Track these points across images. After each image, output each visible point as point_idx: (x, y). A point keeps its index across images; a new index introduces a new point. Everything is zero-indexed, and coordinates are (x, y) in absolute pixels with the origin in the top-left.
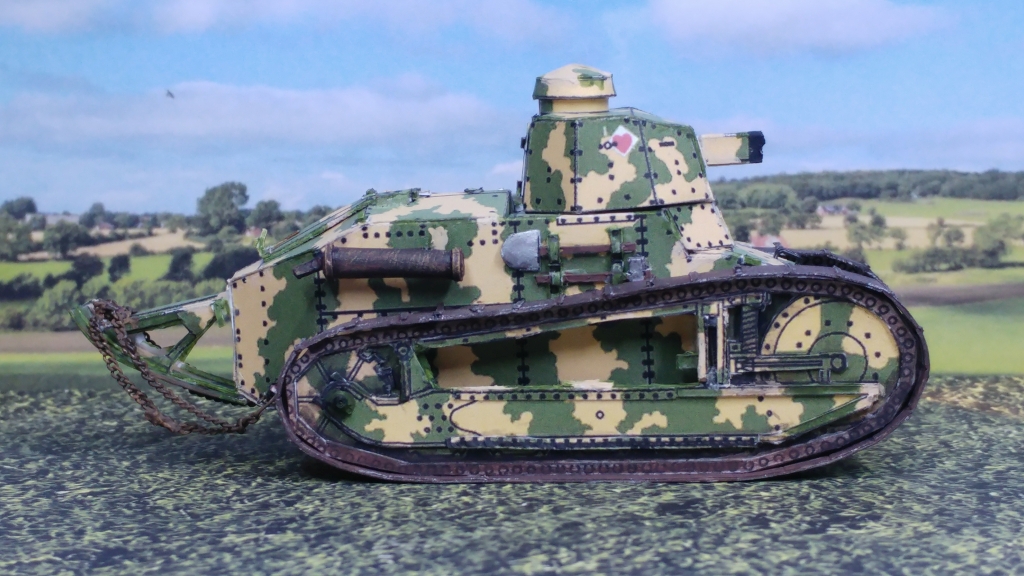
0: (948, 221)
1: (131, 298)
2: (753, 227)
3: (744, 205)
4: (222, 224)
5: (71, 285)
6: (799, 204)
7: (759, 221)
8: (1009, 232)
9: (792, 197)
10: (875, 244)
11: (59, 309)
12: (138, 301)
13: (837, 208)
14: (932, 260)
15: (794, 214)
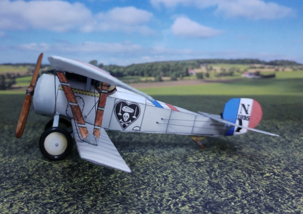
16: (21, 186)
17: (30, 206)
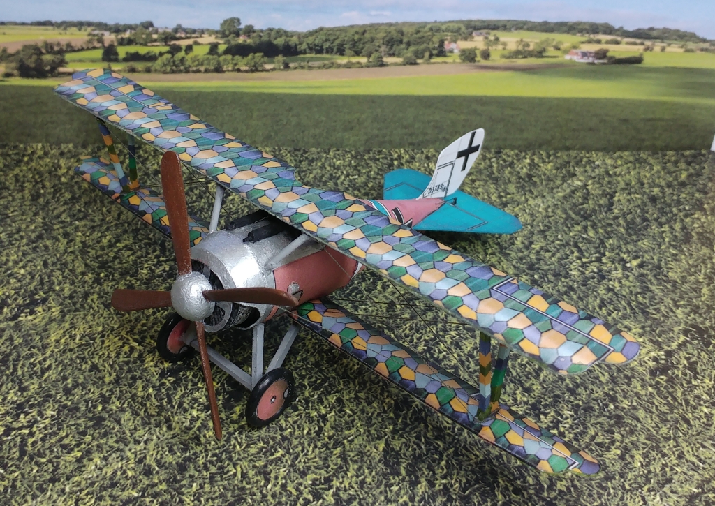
0: (524, 40)
1: (193, 62)
2: (446, 40)
3: (443, 31)
4: (230, 33)
5: (169, 56)
6: (466, 31)
7: (449, 38)
8: (548, 45)
9: (463, 29)
10: (494, 48)
11: (165, 65)
12: (196, 63)
13: (481, 34)
14: (517, 54)
15: (463, 35)
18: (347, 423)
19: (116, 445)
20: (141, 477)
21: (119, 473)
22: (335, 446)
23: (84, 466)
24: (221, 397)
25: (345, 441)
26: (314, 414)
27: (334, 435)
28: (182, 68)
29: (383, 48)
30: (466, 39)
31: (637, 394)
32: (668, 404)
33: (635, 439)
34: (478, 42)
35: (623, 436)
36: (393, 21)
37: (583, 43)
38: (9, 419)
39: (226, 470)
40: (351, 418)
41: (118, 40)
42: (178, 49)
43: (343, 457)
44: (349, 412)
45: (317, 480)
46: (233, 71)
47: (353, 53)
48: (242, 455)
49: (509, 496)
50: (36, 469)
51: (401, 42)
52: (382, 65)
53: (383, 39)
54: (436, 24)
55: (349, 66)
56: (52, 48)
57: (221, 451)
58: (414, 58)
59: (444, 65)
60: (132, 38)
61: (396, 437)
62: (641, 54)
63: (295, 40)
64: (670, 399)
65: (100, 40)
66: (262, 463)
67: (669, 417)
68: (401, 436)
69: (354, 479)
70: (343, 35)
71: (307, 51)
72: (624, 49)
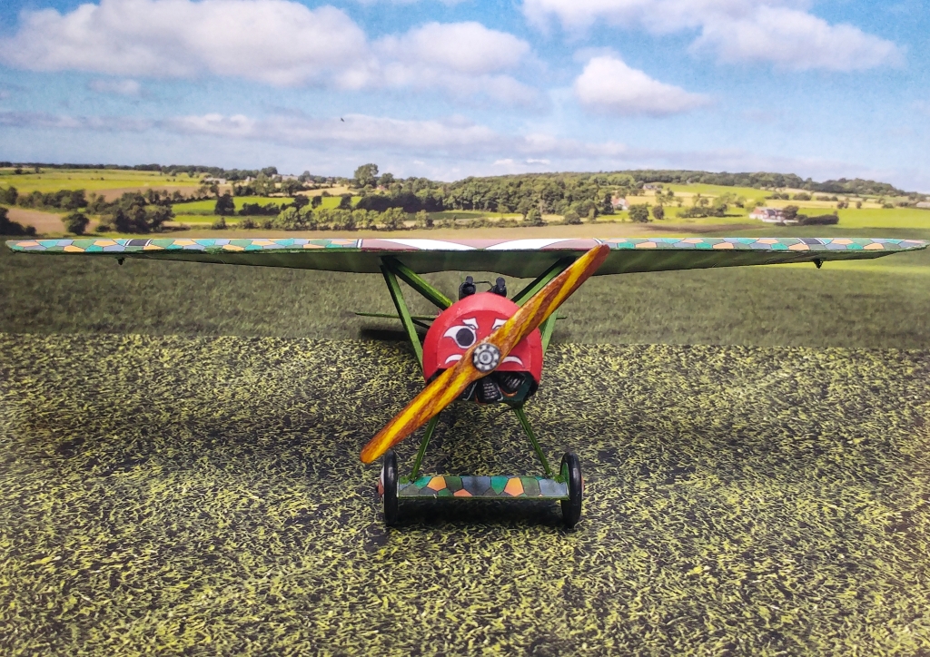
1: (321, 217)
2: (614, 194)
4: (366, 183)
5: (294, 209)
6: (635, 184)
7: (616, 192)
9: (632, 181)
10: (668, 204)
11: (288, 220)
12: (325, 218)
13: (652, 187)
14: (694, 212)
15: (633, 189)
16: (201, 572)
17: (216, 630)
18: (516, 564)
19: (232, 579)
20: (263, 605)
21: (236, 602)
22: (504, 581)
23: (193, 596)
24: (362, 541)
25: (516, 580)
26: (476, 556)
27: (501, 574)
28: (308, 224)
29: (541, 204)
30: (635, 194)
31: (871, 547)
32: (910, 554)
33: (874, 582)
34: (649, 198)
35: (858, 580)
36: (553, 171)
37: (768, 198)
38: (98, 556)
39: (369, 601)
40: (522, 561)
41: (234, 189)
42: (304, 201)
43: (514, 591)
44: (518, 555)
45: (483, 610)
46: (367, 228)
47: (507, 209)
48: (389, 589)
49: (723, 627)
50: (130, 598)
51: (562, 196)
52: (541, 224)
53: (542, 192)
54: (602, 175)
55: (502, 224)
56: (157, 197)
57: (363, 585)
58: (577, 215)
59: (612, 224)
60: (252, 186)
61: (578, 577)
62: (836, 212)
63: (440, 192)
64: (912, 550)
65: (214, 190)
66: (413, 595)
67: (913, 566)
68: (584, 576)
69: (528, 610)
70: (496, 187)
71: (454, 206)
72: (816, 206)
